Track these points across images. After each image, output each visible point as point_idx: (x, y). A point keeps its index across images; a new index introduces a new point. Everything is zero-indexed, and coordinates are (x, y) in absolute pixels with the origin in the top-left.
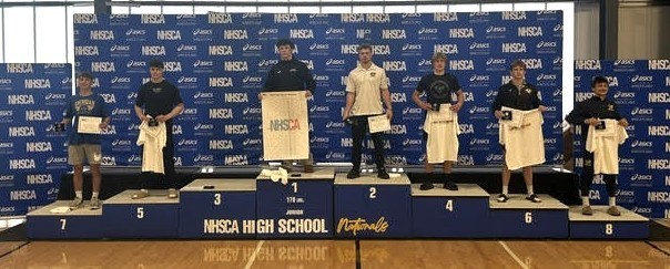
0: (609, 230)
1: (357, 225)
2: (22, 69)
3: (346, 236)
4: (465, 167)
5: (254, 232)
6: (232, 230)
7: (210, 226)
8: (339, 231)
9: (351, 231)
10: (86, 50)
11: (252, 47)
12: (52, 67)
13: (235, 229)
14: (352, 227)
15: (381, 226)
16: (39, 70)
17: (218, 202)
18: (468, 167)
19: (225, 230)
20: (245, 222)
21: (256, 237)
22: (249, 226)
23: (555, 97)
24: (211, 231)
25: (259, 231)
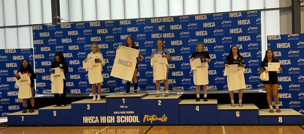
0: (280, 120)
1: (153, 118)
2: (12, 51)
3: (148, 124)
4: (212, 91)
5: (105, 122)
6: (95, 122)
7: (86, 120)
8: (144, 121)
9: (150, 121)
10: (38, 42)
11: (110, 37)
12: (24, 50)
13: (97, 121)
14: (150, 119)
15: (164, 119)
16: (19, 52)
17: (89, 108)
18: (214, 91)
19: (93, 122)
20: (101, 117)
21: (106, 124)
22: (103, 119)
23: (258, 55)
24: (86, 122)
25: (108, 122)
